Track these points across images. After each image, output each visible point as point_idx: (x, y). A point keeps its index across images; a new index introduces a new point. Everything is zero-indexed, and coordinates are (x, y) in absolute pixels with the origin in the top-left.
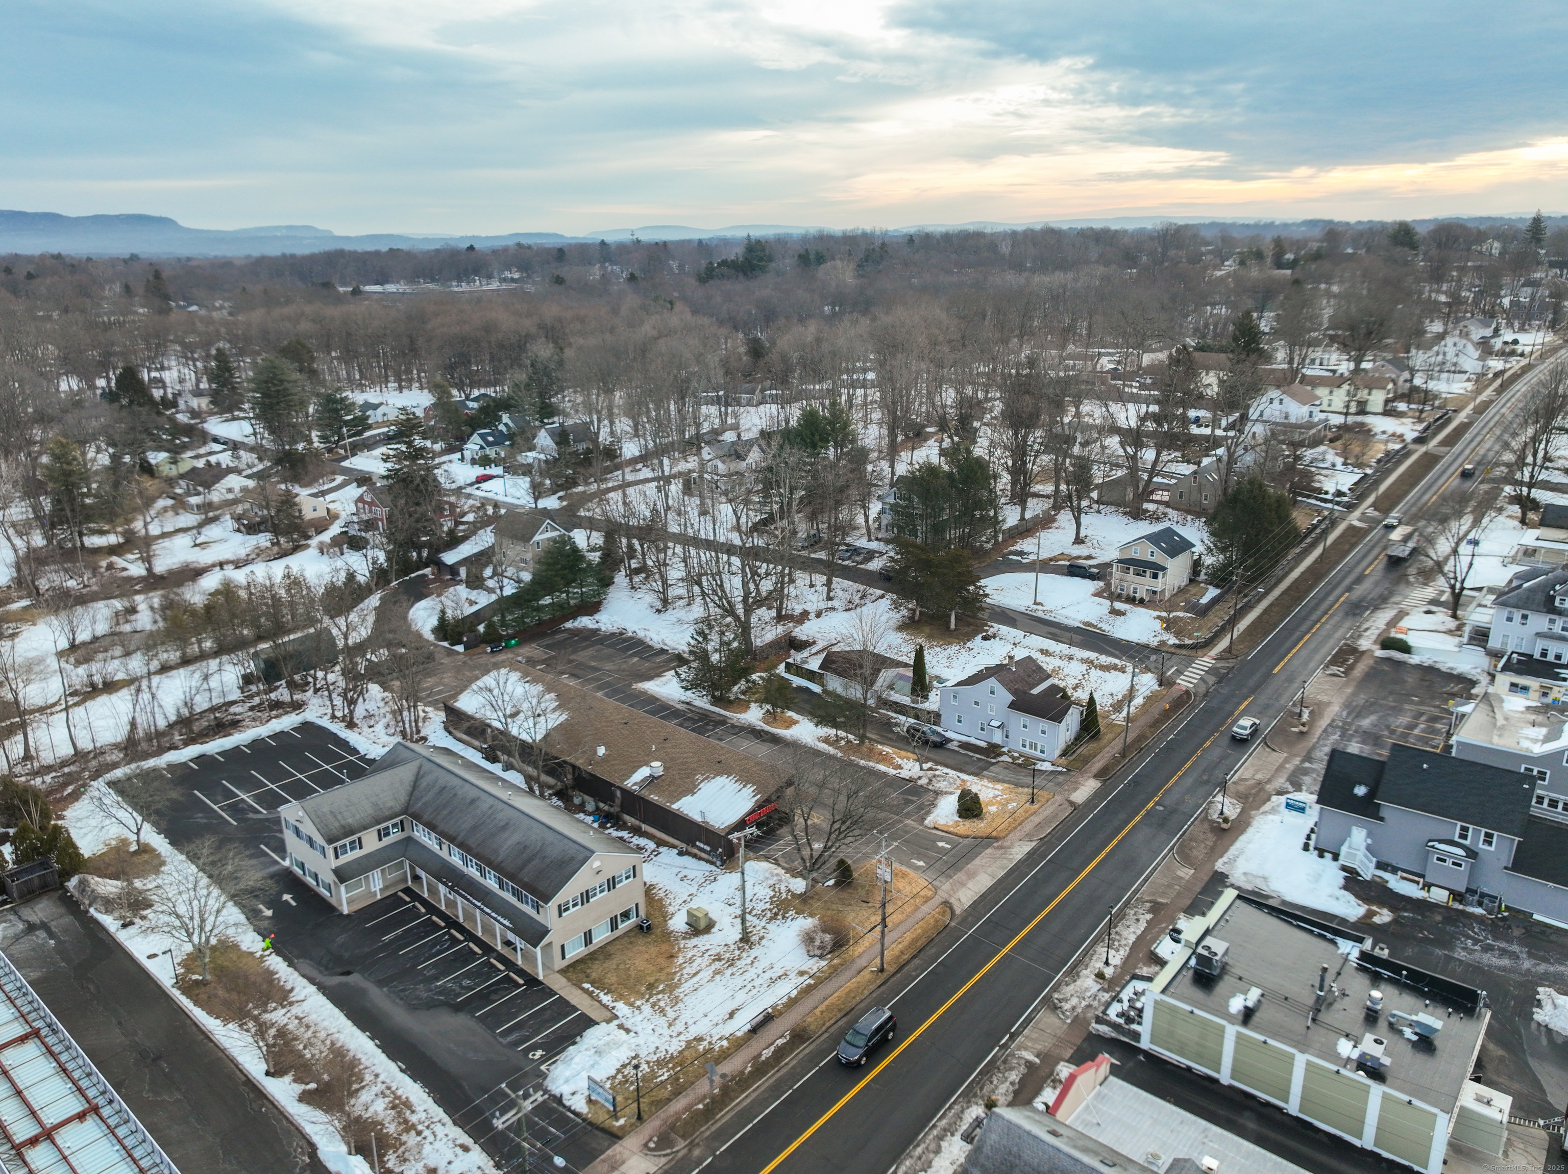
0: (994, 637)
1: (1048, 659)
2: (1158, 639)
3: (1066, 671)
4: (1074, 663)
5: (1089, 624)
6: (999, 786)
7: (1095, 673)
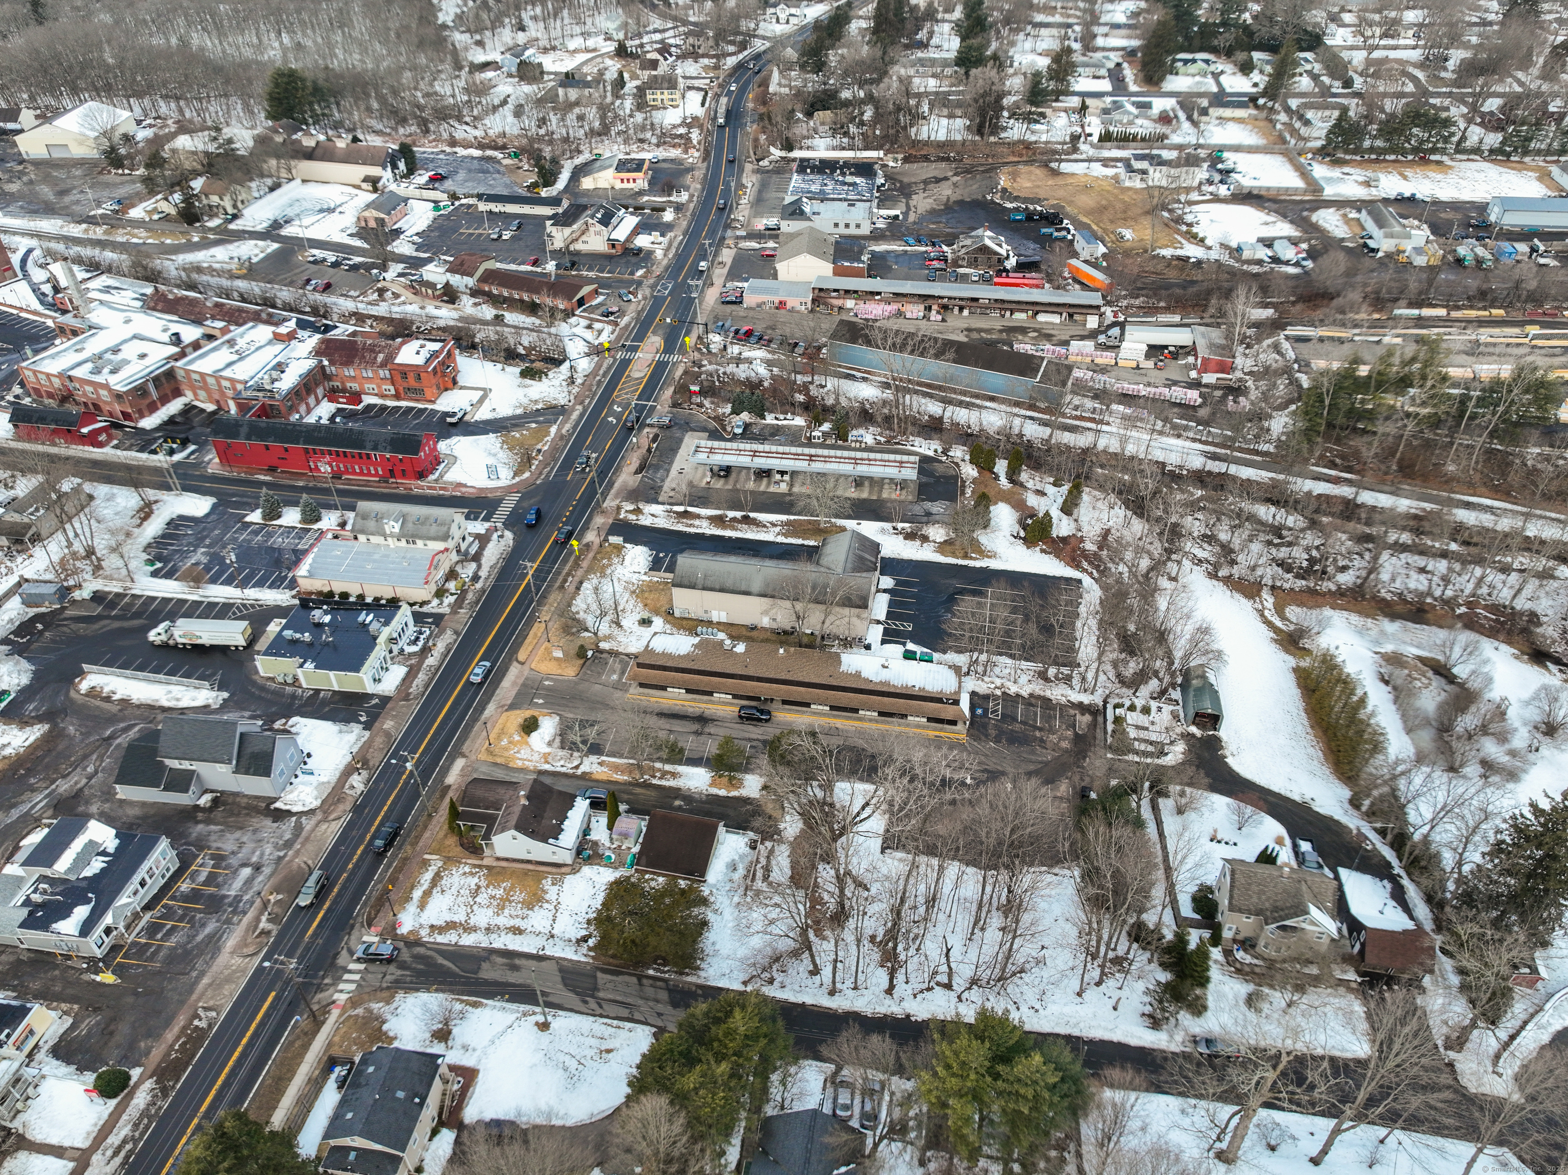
0: (578, 941)
1: (512, 923)
2: (395, 1005)
3: (490, 912)
4: (483, 924)
5: (475, 1005)
6: (519, 764)
7: (460, 917)
